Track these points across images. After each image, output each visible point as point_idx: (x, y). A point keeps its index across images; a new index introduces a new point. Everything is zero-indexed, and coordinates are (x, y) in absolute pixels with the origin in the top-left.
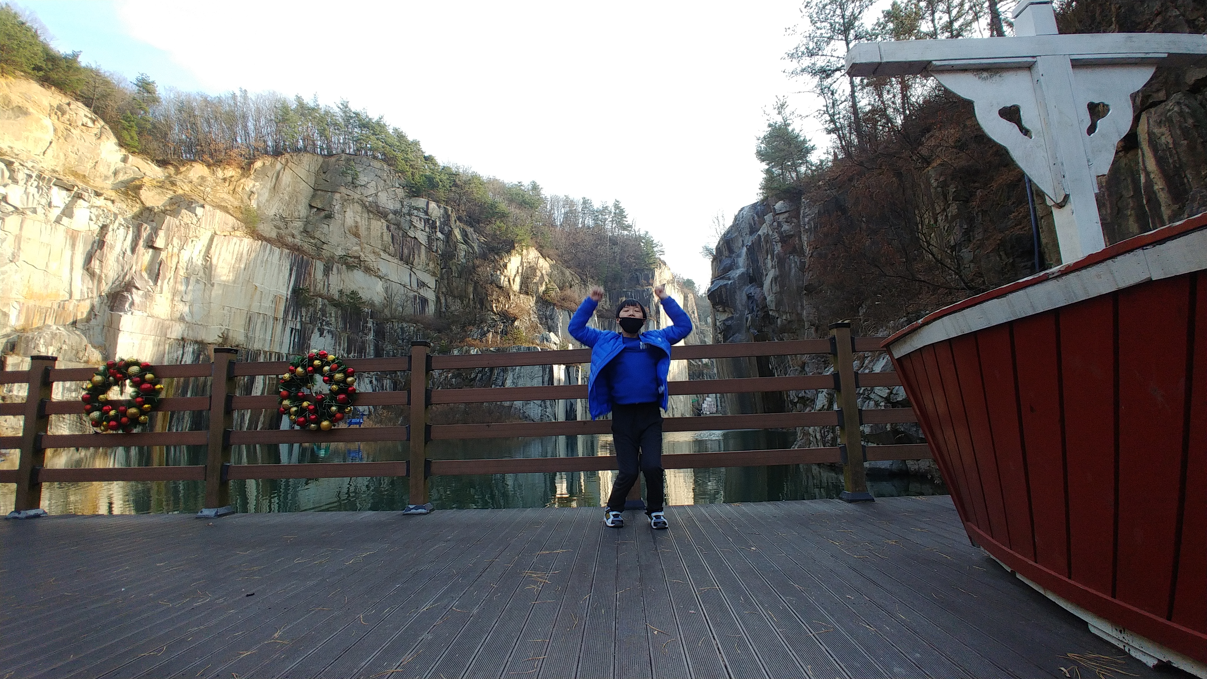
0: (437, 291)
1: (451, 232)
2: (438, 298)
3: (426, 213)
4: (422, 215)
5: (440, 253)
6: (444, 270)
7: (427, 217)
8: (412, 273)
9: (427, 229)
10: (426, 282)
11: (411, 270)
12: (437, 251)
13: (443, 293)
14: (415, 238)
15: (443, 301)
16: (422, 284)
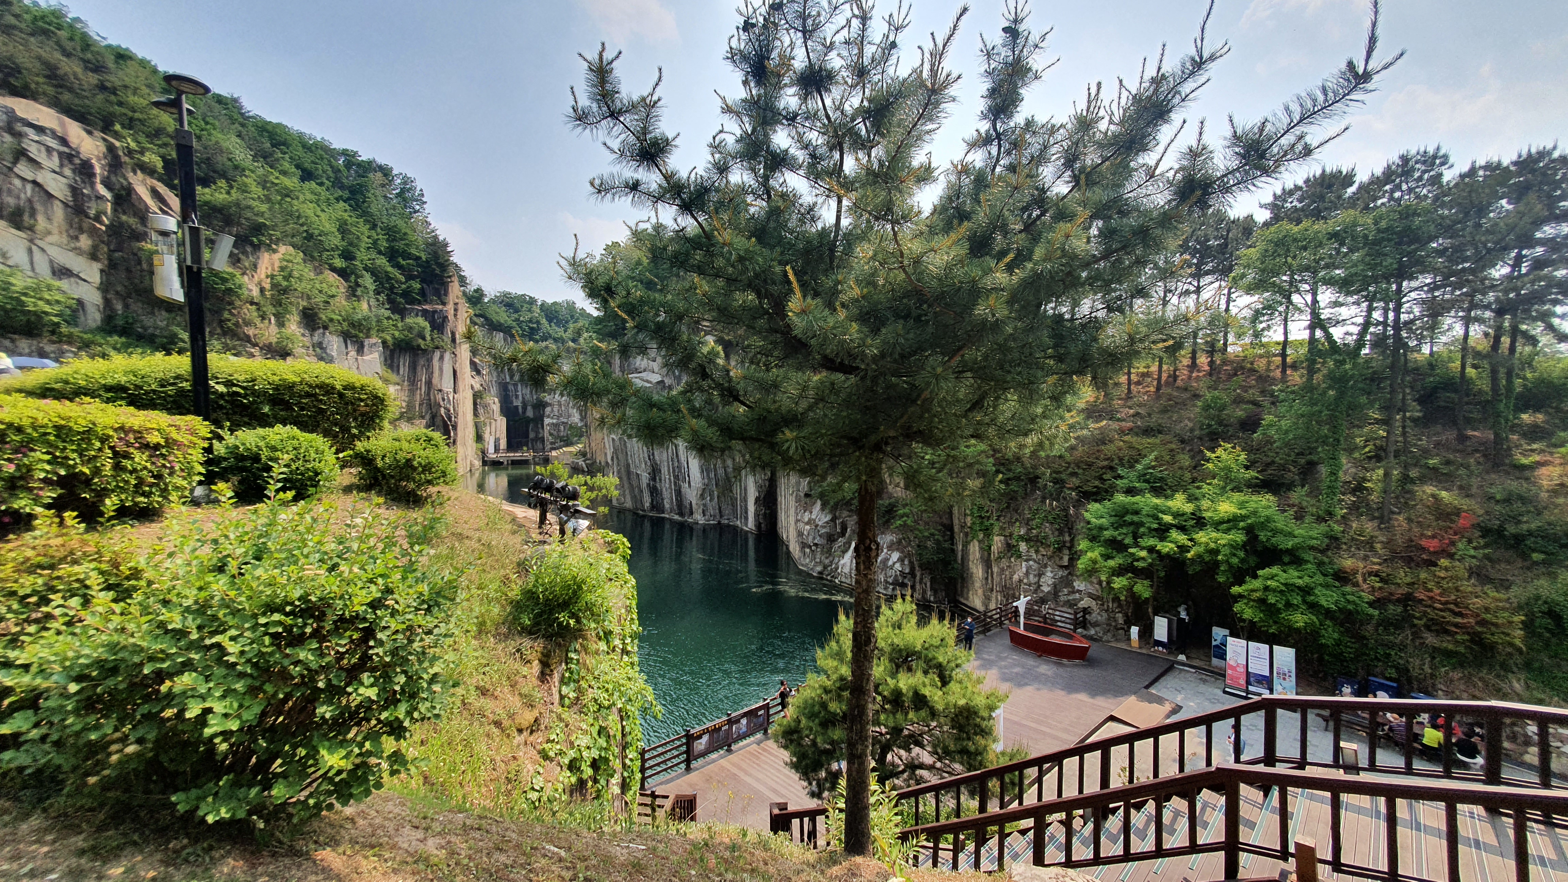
0: (104, 288)
1: (129, 190)
2: (107, 302)
3: (64, 141)
4: (53, 143)
5: (107, 222)
6: (117, 255)
7: (66, 150)
8: (34, 248)
9: (67, 172)
10: (76, 269)
11: (31, 241)
12: (97, 218)
13: (117, 293)
14: (35, 183)
15: (119, 307)
16: (61, 272)
